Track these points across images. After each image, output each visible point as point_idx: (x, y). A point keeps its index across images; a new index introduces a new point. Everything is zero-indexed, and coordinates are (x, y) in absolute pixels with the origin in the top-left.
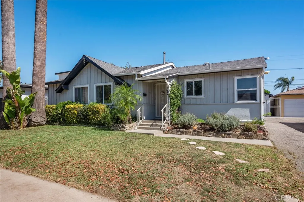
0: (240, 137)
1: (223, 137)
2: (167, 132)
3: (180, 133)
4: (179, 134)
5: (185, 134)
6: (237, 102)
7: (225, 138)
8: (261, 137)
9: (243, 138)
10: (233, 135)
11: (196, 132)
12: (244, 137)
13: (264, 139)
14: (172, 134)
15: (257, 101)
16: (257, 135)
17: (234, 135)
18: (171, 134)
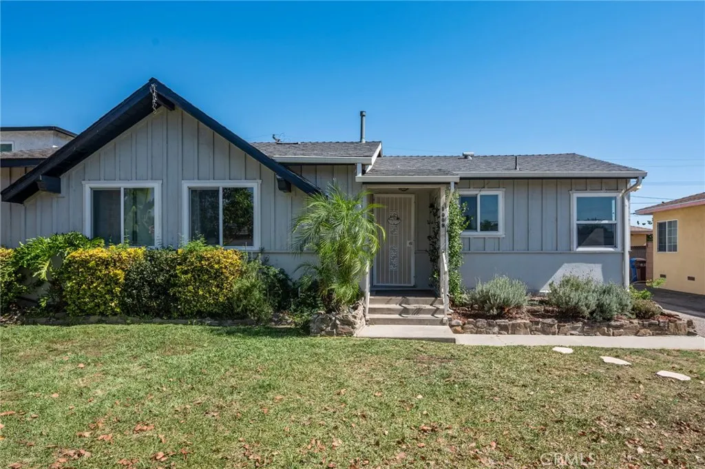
0: (642, 331)
1: (604, 334)
2: (459, 328)
3: (496, 329)
4: (494, 333)
5: (510, 331)
6: (578, 250)
7: (609, 335)
8: (683, 330)
9: (649, 333)
10: (626, 328)
11: (540, 326)
12: (651, 333)
13: (689, 334)
14: (476, 333)
15: (615, 247)
16: (676, 326)
17: (629, 328)
18: (472, 333)
